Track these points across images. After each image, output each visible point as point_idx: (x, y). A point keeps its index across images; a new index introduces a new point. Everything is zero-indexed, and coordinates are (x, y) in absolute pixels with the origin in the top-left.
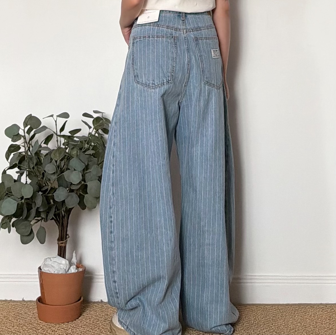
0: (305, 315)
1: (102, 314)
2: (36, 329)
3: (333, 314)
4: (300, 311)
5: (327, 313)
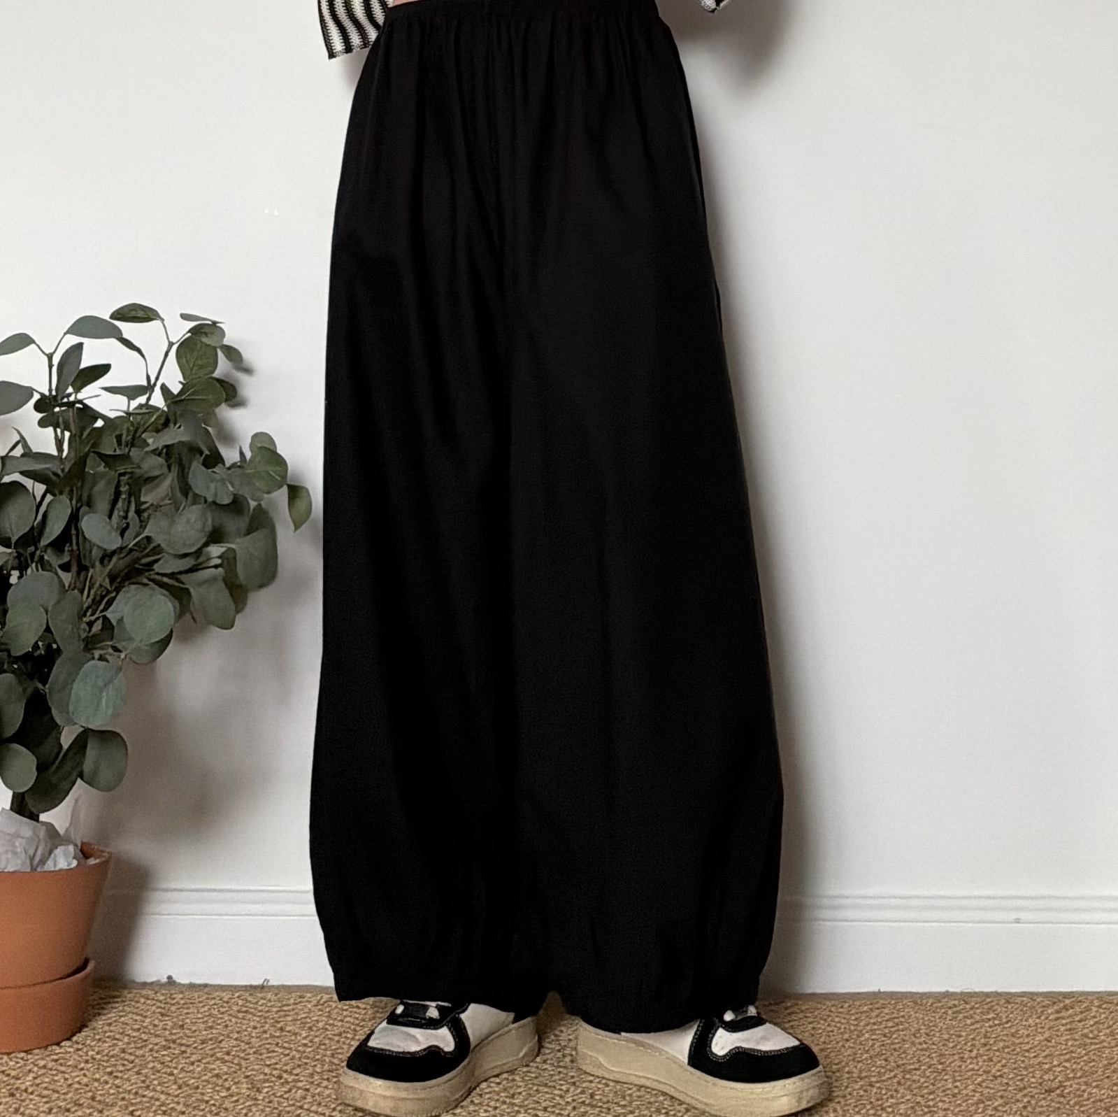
0: (898, 1030)
1: (163, 1024)
4: (878, 1017)
5: (973, 1024)
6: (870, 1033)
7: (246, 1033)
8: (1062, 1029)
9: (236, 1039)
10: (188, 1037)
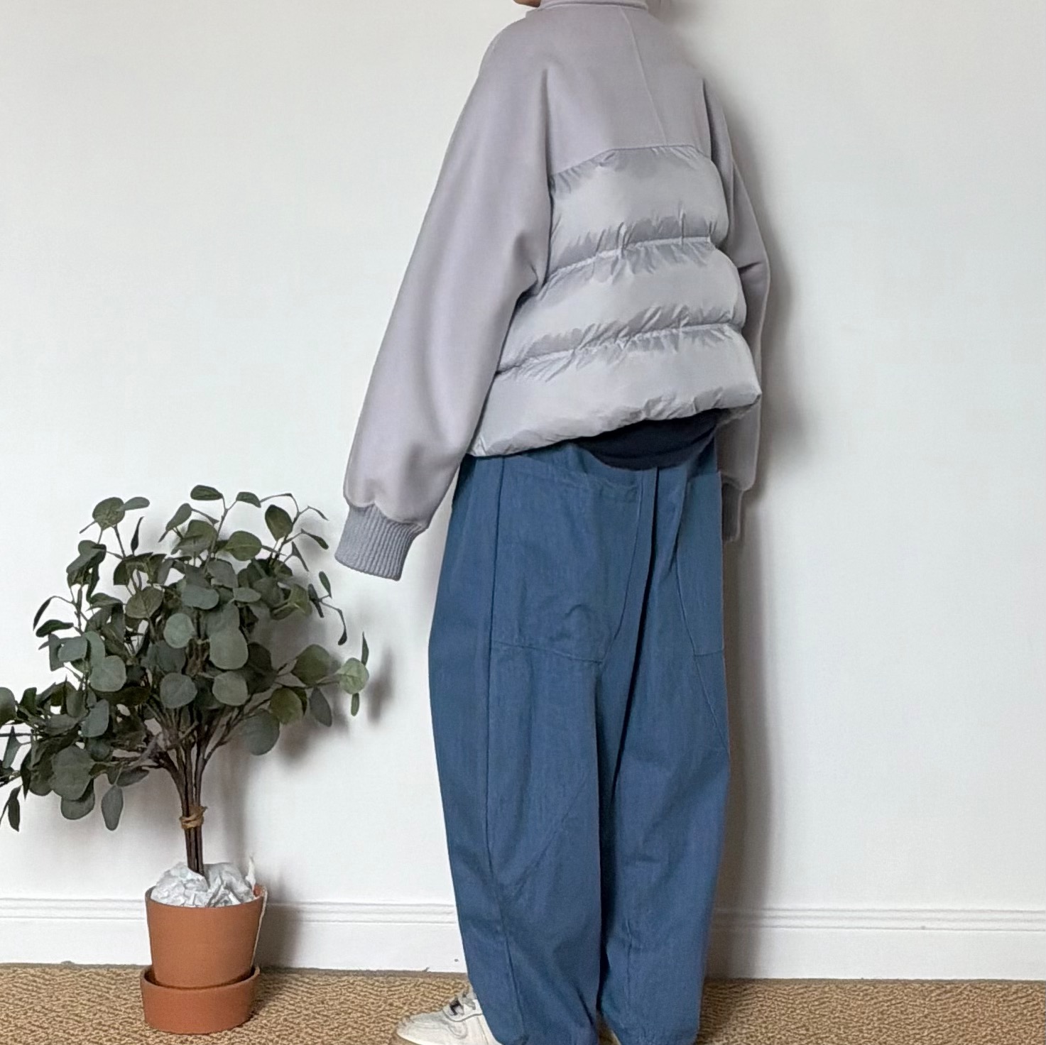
1: (309, 1000)
2: (141, 1035)
3: (892, 1005)
4: (809, 997)
5: (875, 1004)
6: (801, 1009)
7: (367, 1007)
8: (939, 1008)
9: (360, 1012)
10: (328, 1010)
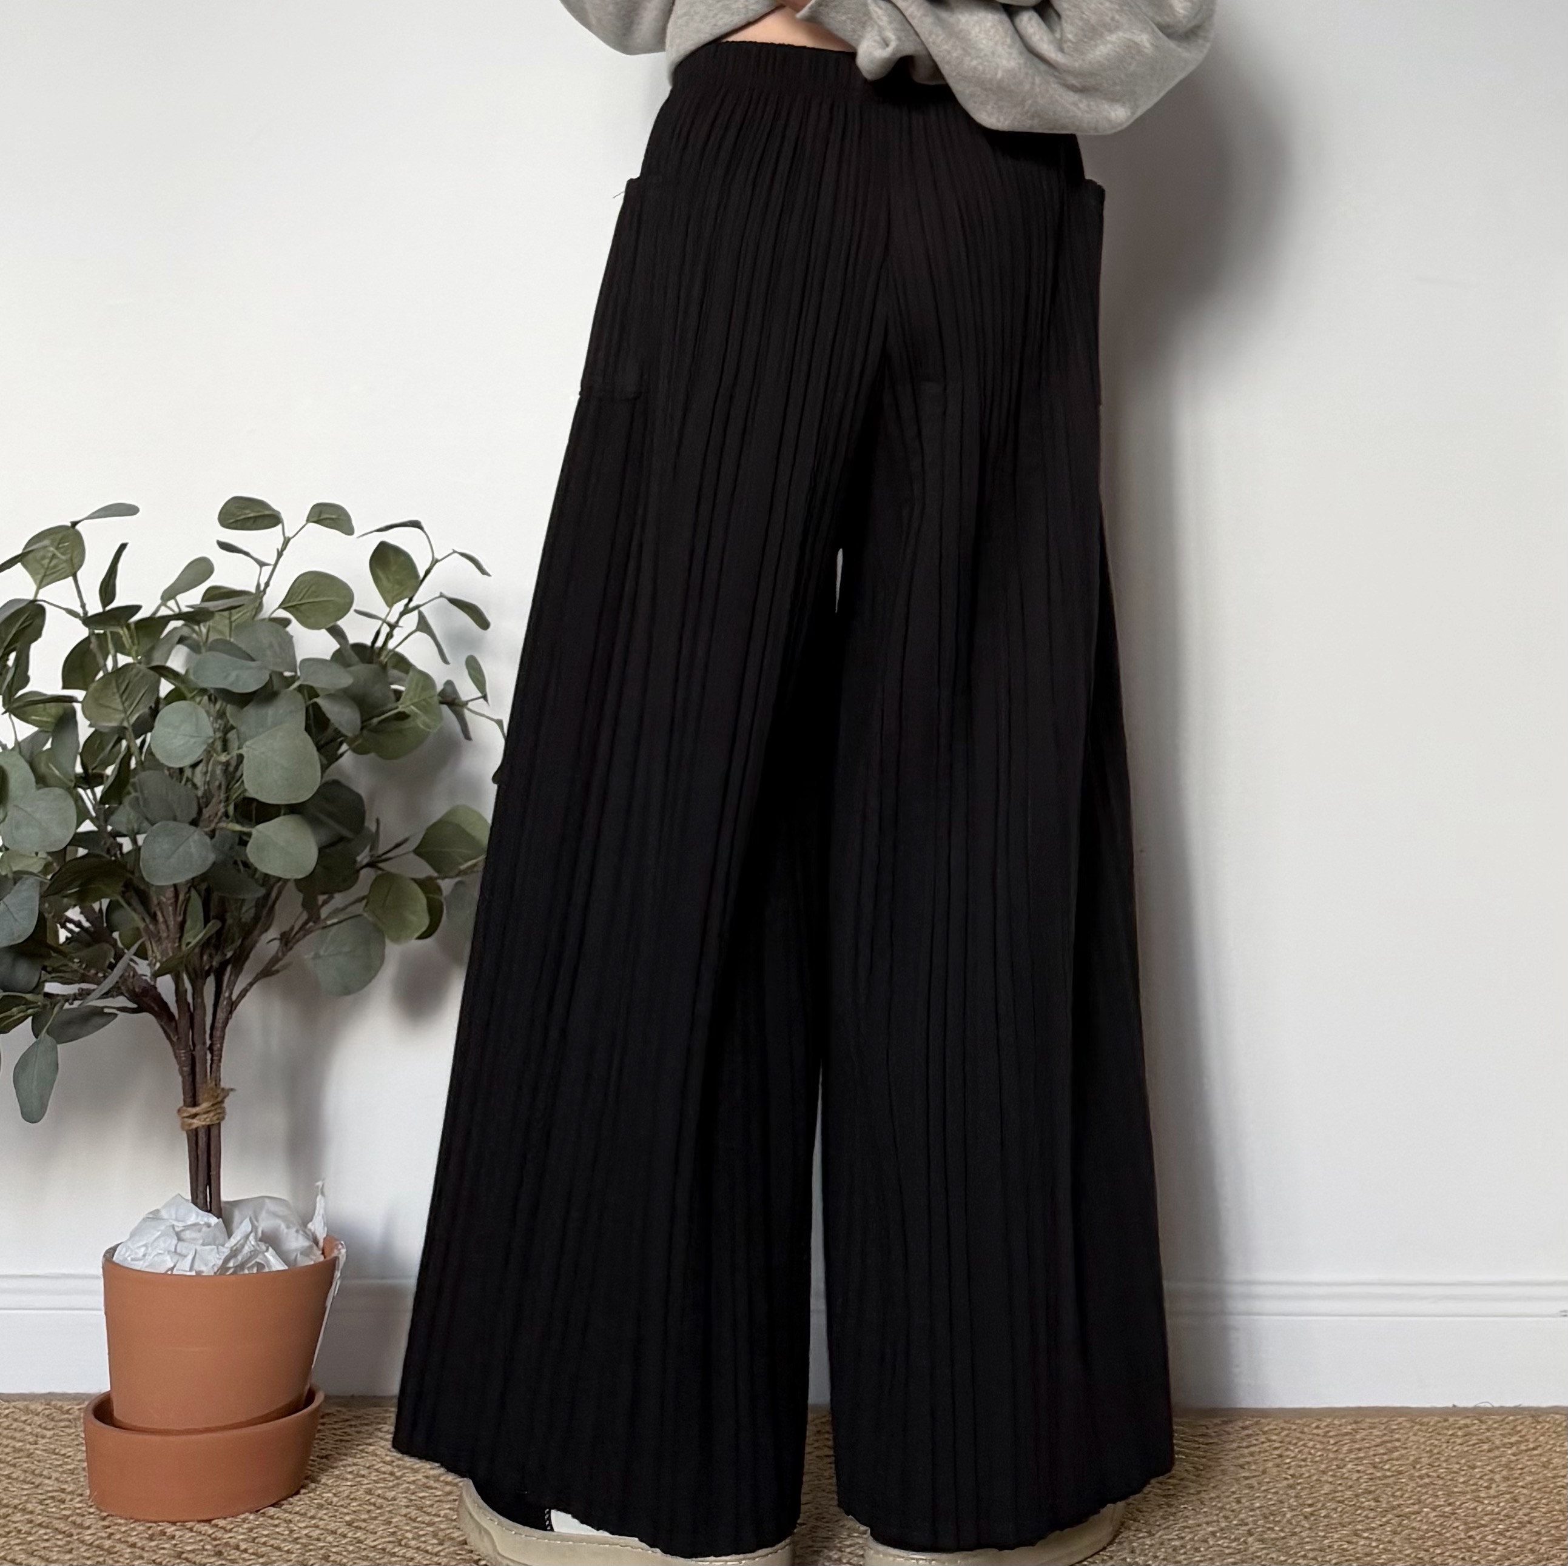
0: (1392, 1458)
4: (1364, 1440)
6: (1356, 1462)
